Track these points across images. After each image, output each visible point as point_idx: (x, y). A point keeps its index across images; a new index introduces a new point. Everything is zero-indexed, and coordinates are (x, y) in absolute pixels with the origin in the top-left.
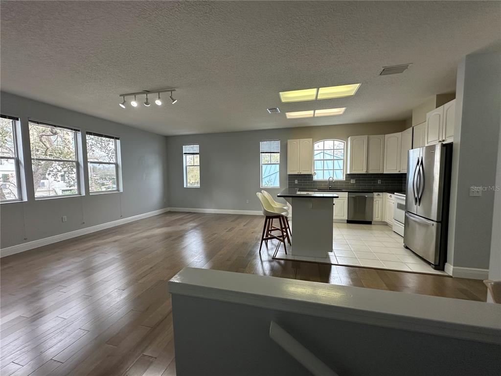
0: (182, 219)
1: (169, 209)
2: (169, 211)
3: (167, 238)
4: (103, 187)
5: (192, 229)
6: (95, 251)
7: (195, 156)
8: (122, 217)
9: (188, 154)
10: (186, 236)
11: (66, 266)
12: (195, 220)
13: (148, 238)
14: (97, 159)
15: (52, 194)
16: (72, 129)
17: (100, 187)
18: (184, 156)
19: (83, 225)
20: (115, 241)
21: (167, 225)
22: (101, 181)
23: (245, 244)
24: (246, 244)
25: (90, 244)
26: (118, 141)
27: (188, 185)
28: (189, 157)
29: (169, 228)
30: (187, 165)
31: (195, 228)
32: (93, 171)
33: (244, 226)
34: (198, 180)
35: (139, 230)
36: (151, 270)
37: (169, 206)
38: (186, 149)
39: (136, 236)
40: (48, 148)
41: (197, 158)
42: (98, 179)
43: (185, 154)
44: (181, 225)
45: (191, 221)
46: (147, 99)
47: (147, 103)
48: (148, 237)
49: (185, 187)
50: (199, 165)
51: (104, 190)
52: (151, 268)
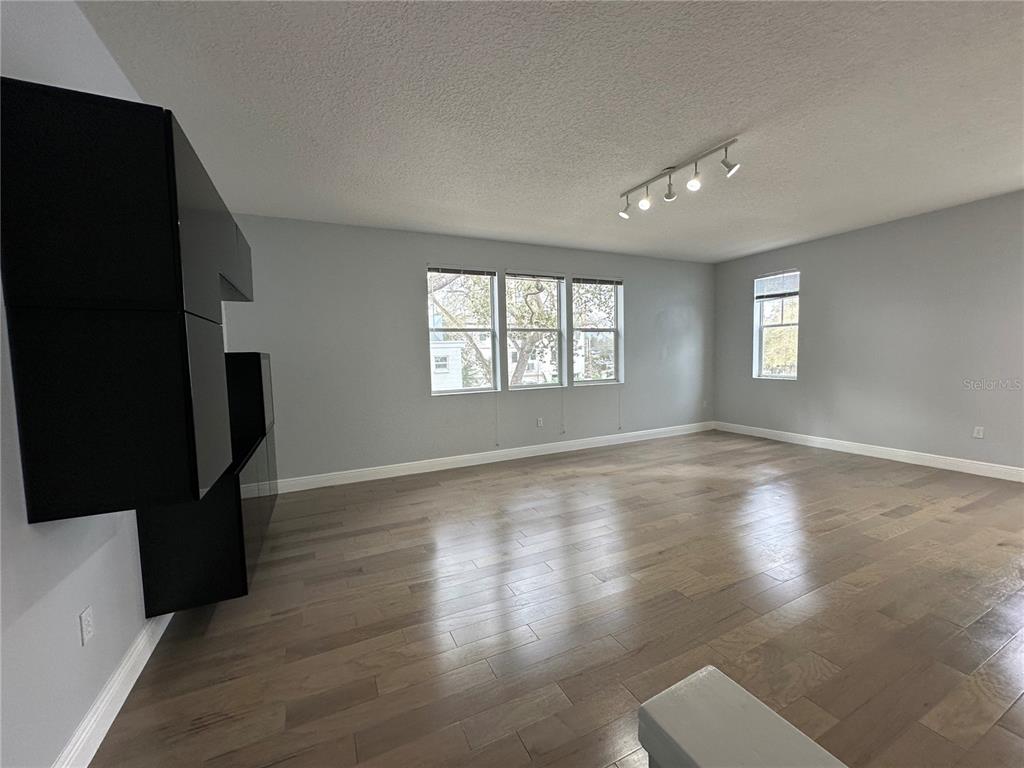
0: (741, 453)
1: (712, 425)
2: (714, 430)
3: (703, 492)
4: (603, 372)
5: (766, 483)
6: (573, 486)
7: (786, 300)
8: (620, 430)
9: (768, 296)
10: (751, 497)
11: (535, 499)
12: (777, 462)
13: (663, 483)
14: (594, 324)
15: (541, 381)
16: (554, 278)
17: (599, 372)
18: (757, 304)
19: (562, 435)
20: (604, 475)
21: (707, 461)
22: (600, 362)
23: (962, 577)
24: (968, 577)
25: (569, 470)
26: (621, 288)
27: (764, 372)
28: (769, 305)
29: (710, 468)
30: (765, 323)
31: (776, 480)
32: (592, 346)
33: (959, 510)
34: (794, 360)
35: (646, 461)
36: (660, 557)
37: (715, 416)
38: (762, 286)
39: (642, 473)
40: (533, 313)
41: (792, 308)
42: (597, 359)
43: (758, 297)
44: (739, 466)
45: (765, 461)
46: (670, 185)
47: (669, 196)
48: (663, 481)
49: (755, 375)
50: (797, 322)
51: (604, 377)
52: (660, 553)
